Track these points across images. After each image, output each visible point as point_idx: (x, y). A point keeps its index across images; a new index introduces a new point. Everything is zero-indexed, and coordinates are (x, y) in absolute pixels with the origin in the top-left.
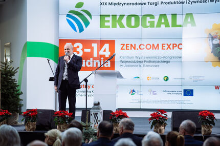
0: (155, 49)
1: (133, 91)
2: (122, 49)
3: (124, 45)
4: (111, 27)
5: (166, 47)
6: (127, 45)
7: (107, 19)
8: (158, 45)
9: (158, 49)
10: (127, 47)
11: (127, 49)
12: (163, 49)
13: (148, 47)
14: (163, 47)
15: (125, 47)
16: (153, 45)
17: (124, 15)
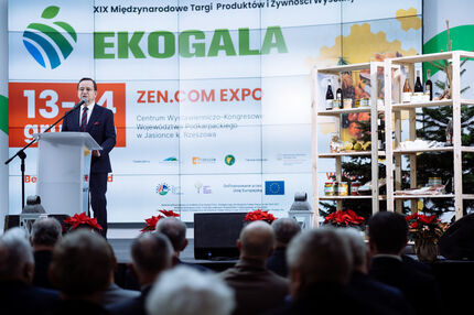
0: (208, 100)
1: (164, 187)
2: (139, 101)
3: (144, 93)
4: (116, 56)
5: (230, 95)
6: (149, 93)
7: (107, 40)
8: (213, 92)
9: (213, 100)
10: (149, 97)
11: (149, 101)
12: (222, 100)
13: (194, 96)
14: (222, 95)
15: (145, 98)
16: (203, 92)
17: (143, 33)
